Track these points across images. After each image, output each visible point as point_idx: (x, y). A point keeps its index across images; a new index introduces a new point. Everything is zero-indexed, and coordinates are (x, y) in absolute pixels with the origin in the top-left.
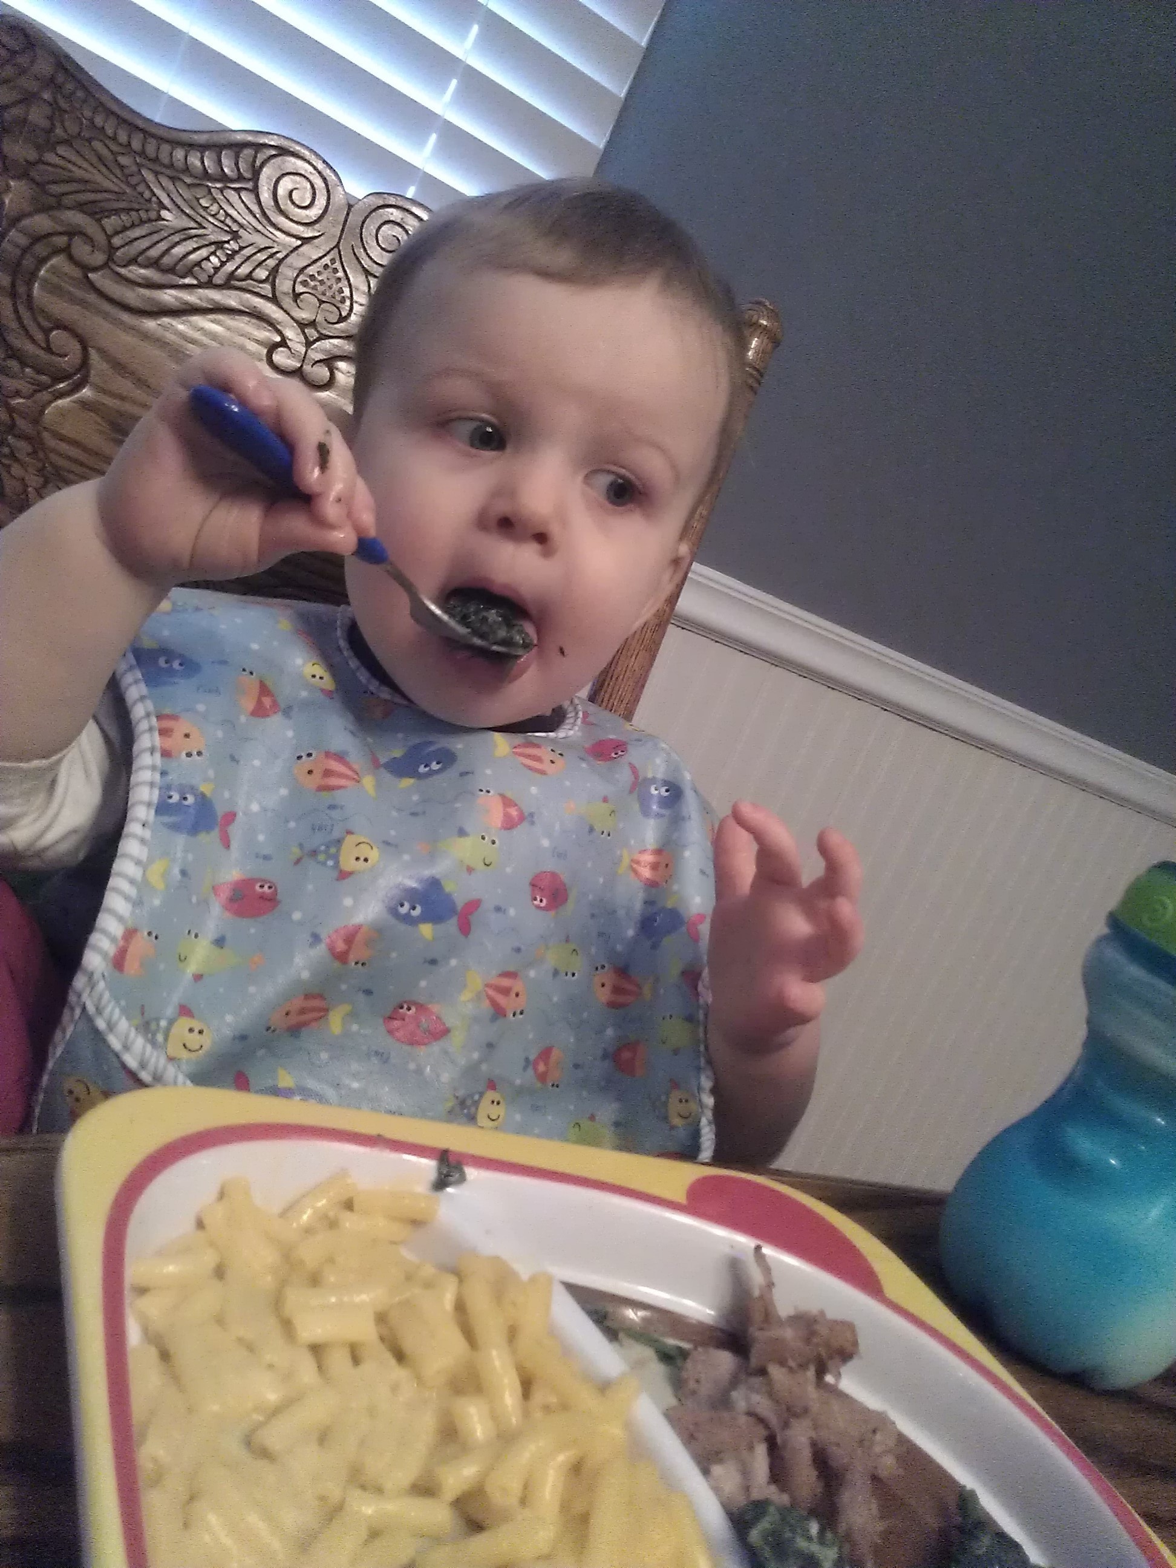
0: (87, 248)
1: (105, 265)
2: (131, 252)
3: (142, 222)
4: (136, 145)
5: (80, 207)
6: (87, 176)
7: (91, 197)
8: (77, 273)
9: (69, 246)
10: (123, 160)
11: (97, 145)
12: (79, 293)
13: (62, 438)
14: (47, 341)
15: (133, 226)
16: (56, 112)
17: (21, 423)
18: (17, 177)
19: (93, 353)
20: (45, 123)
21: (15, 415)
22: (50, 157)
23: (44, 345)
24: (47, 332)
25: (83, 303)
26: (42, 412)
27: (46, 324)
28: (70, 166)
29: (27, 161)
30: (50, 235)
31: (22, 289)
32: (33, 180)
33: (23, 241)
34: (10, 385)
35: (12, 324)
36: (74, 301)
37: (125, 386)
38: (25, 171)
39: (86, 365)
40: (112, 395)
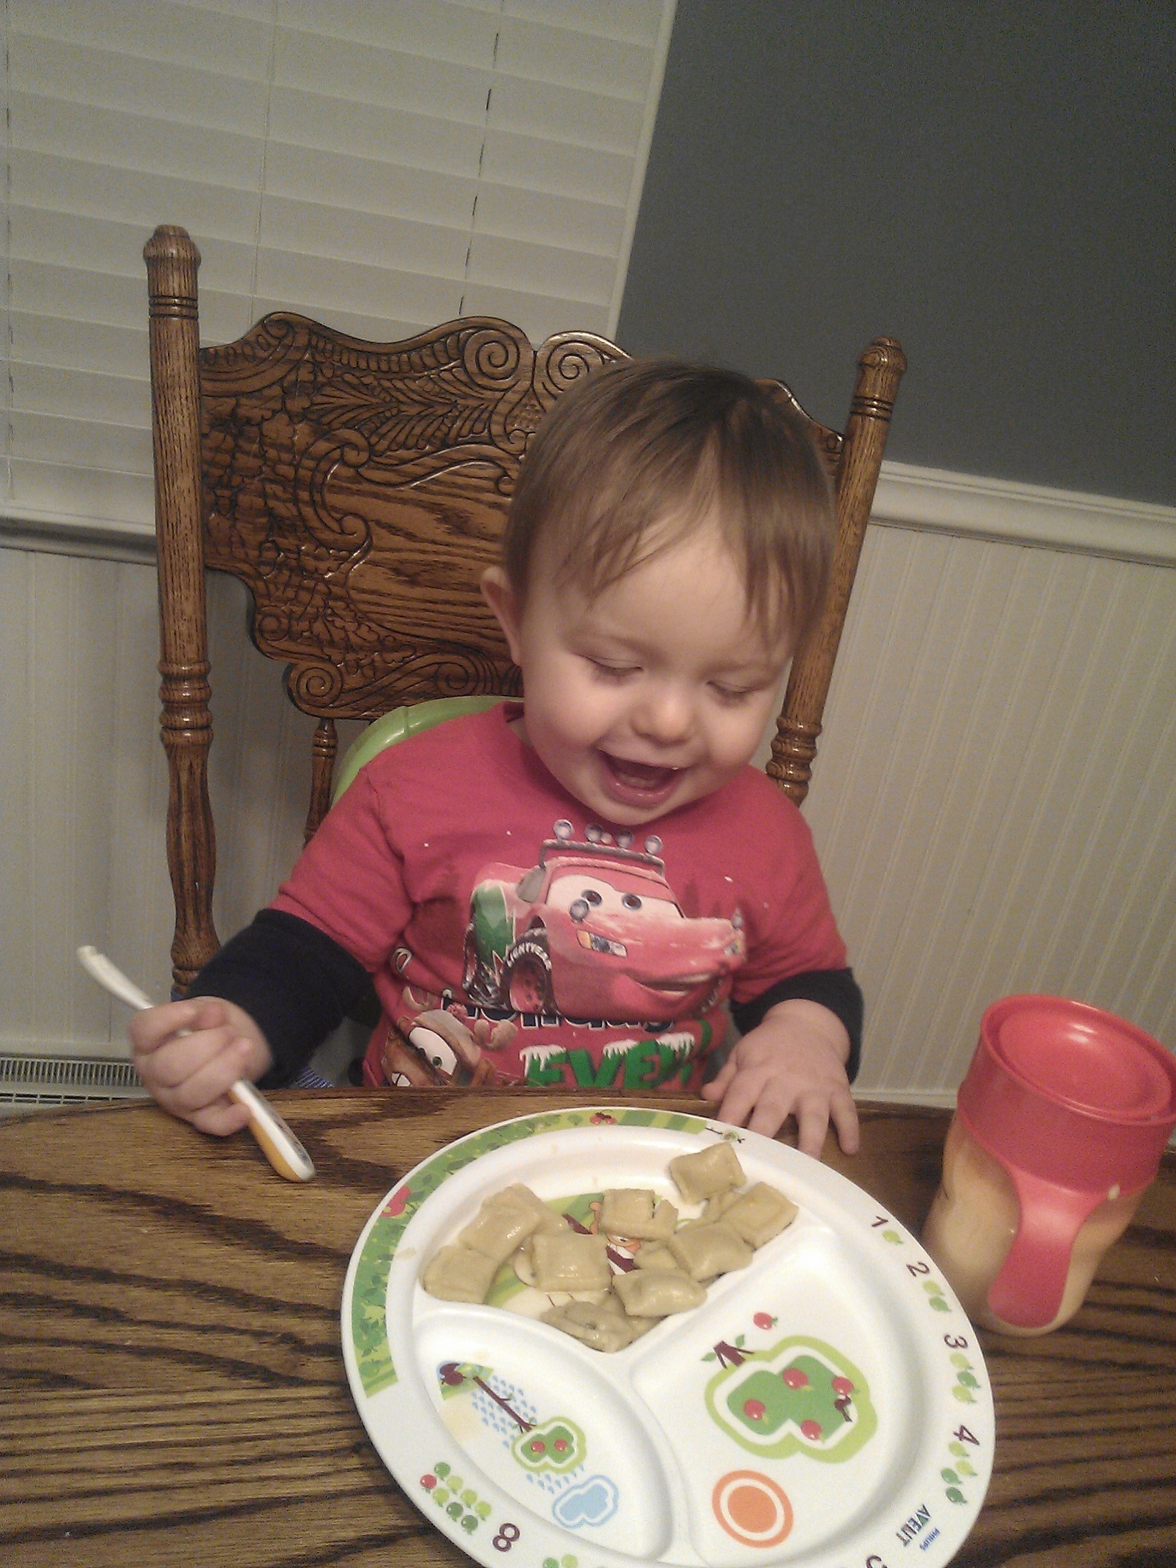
0: (355, 453)
1: (369, 459)
2: (384, 443)
3: (388, 419)
4: (373, 365)
5: (346, 425)
6: (343, 402)
7: (351, 415)
8: (351, 472)
9: (342, 454)
10: (366, 380)
11: (348, 377)
12: (355, 487)
13: (364, 591)
14: (341, 526)
15: (383, 423)
16: (316, 366)
17: (336, 590)
18: (300, 422)
19: (372, 524)
20: (312, 377)
21: (330, 586)
22: (319, 399)
23: (339, 531)
24: (339, 521)
25: (359, 493)
26: (347, 577)
27: (338, 516)
28: (332, 400)
29: (304, 409)
30: (327, 454)
31: (317, 498)
32: (309, 420)
33: (311, 464)
34: (323, 566)
35: (316, 524)
36: (353, 493)
37: (399, 541)
38: (304, 416)
39: (369, 534)
40: (391, 550)
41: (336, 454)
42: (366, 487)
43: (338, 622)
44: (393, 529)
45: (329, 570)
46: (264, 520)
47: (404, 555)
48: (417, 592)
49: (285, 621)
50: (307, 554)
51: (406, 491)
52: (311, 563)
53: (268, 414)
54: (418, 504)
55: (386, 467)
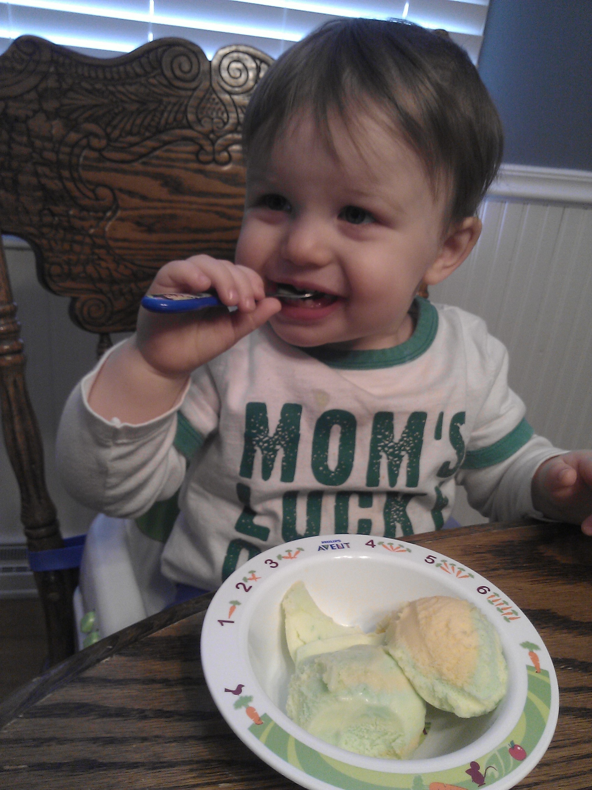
0: (97, 140)
1: (108, 144)
2: (116, 133)
6: (83, 103)
8: (97, 155)
9: (88, 143)
12: (101, 165)
14: (95, 194)
15: (113, 118)
16: (60, 76)
17: (98, 241)
18: (54, 119)
19: (117, 192)
20: (57, 85)
23: (94, 198)
24: (93, 191)
25: (104, 169)
26: (104, 231)
27: (92, 187)
28: (75, 102)
29: (56, 109)
30: (78, 141)
32: (61, 117)
34: (86, 224)
35: (76, 193)
36: (99, 169)
37: (136, 202)
38: (56, 114)
39: (115, 199)
40: (132, 209)
41: (84, 142)
42: (108, 164)
43: (103, 264)
44: (131, 194)
45: (91, 227)
46: (39, 194)
47: (142, 212)
48: (154, 237)
49: (66, 267)
50: (74, 216)
51: (138, 166)
52: (78, 223)
53: (30, 113)
54: (145, 174)
55: (122, 150)
